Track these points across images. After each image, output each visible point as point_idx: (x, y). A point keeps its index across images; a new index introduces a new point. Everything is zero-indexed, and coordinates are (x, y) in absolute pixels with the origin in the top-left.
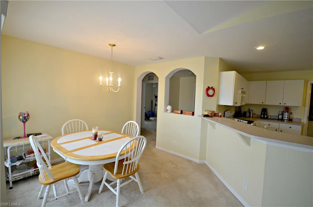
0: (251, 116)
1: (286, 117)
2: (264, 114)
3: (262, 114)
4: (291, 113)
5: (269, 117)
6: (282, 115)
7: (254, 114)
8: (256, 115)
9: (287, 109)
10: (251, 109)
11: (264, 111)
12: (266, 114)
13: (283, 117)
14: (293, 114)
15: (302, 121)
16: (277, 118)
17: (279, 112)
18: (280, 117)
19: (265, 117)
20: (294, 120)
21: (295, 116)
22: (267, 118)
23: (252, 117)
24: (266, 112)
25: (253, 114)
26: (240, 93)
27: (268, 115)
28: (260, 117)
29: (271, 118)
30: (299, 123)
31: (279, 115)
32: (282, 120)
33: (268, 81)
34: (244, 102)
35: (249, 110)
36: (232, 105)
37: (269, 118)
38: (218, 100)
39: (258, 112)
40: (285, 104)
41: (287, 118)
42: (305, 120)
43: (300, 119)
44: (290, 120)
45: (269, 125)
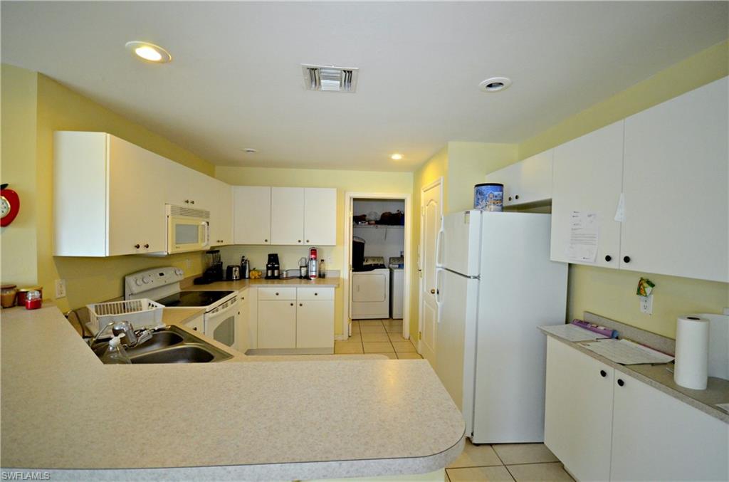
0: (247, 276)
1: (314, 270)
2: (273, 269)
3: (268, 268)
4: (322, 260)
5: (285, 273)
6: (307, 266)
7: (254, 269)
8: (258, 271)
9: (314, 251)
10: (245, 258)
11: (273, 259)
12: (278, 268)
13: (307, 271)
14: (326, 262)
15: (341, 276)
16: (299, 275)
17: (301, 260)
18: (304, 270)
19: (276, 274)
20: (328, 276)
21: (329, 267)
22: (279, 278)
23: (249, 278)
24: (278, 263)
25: (250, 271)
26: (169, 213)
27: (281, 268)
28: (265, 275)
29: (289, 275)
30: (337, 282)
31: (301, 267)
32: (307, 277)
33: (273, 188)
34: (203, 240)
35: (243, 261)
36: (108, 255)
37: (285, 276)
38: (53, 236)
39: (260, 263)
40: (308, 241)
41: (316, 271)
42: (346, 273)
43: (339, 271)
44: (321, 276)
45: (277, 294)
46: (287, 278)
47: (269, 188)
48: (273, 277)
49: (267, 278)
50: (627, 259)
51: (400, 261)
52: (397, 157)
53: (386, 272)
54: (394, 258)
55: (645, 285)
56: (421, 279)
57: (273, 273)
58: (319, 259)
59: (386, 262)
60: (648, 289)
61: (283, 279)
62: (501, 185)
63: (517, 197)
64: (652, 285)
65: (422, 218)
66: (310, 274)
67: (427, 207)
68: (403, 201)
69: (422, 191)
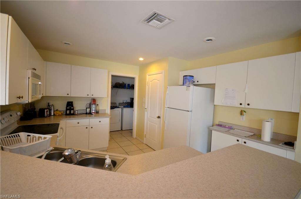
0: (52, 114)
1: (94, 110)
2: (70, 110)
3: (67, 110)
4: (98, 105)
5: (76, 111)
6: (90, 108)
7: (57, 110)
8: (60, 111)
9: (94, 101)
10: (50, 104)
11: (70, 105)
12: (73, 109)
13: (90, 110)
14: (99, 105)
15: (106, 112)
16: (85, 113)
17: (87, 104)
18: (88, 110)
19: (72, 112)
20: (99, 113)
21: (101, 108)
22: (73, 114)
23: (54, 115)
24: (72, 106)
25: (54, 111)
26: (30, 76)
27: (74, 109)
28: (65, 113)
29: (78, 113)
30: (104, 115)
31: (87, 108)
32: (90, 113)
34: (40, 94)
35: (49, 105)
37: (76, 113)
39: (61, 107)
40: (92, 95)
41: (95, 110)
42: (108, 110)
43: (105, 110)
44: (97, 112)
45: (78, 123)
46: (78, 114)
47: (70, 65)
48: (70, 114)
49: (67, 114)
50: (248, 105)
51: (131, 104)
52: (141, 59)
53: (120, 110)
54: (121, 103)
55: (243, 112)
56: (146, 113)
57: (70, 112)
58: (96, 104)
59: (118, 105)
61: (75, 115)
62: (193, 76)
63: (198, 82)
64: (246, 112)
65: (147, 87)
66: (92, 112)
67: (150, 82)
69: (147, 75)
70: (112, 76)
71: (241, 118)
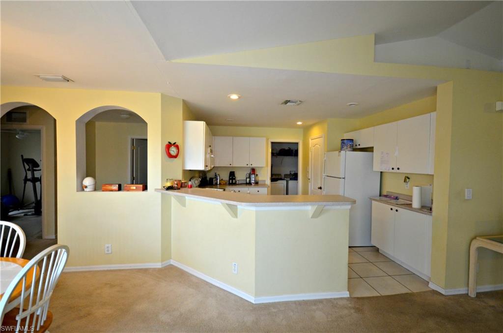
0: (218, 183)
2: (232, 179)
3: (230, 179)
4: (257, 175)
5: (238, 181)
6: (250, 178)
7: (222, 180)
8: (224, 181)
9: (253, 170)
10: (217, 174)
11: (232, 174)
12: (235, 179)
13: (250, 180)
14: (259, 176)
15: (266, 183)
16: (245, 182)
17: (247, 174)
18: (248, 180)
19: (234, 182)
20: (259, 183)
21: (260, 178)
22: (235, 184)
23: (220, 184)
24: (234, 176)
25: (220, 181)
28: (228, 183)
30: (264, 185)
31: (247, 178)
32: (250, 184)
33: (234, 137)
35: (216, 175)
36: (204, 169)
37: (237, 183)
38: (183, 164)
39: (225, 176)
40: (252, 165)
41: (254, 180)
42: (268, 182)
43: (265, 181)
44: (257, 183)
45: (239, 191)
46: (238, 184)
47: (232, 137)
48: (233, 184)
50: (398, 169)
51: (295, 177)
52: (299, 123)
53: (284, 182)
54: (287, 175)
55: (407, 178)
56: (310, 184)
57: (232, 181)
58: (256, 174)
59: (283, 177)
60: (408, 180)
62: (352, 140)
63: (359, 145)
64: (409, 178)
65: (310, 153)
66: (251, 182)
67: (313, 148)
68: (297, 144)
69: (310, 140)
70: (272, 143)
71: (406, 186)
